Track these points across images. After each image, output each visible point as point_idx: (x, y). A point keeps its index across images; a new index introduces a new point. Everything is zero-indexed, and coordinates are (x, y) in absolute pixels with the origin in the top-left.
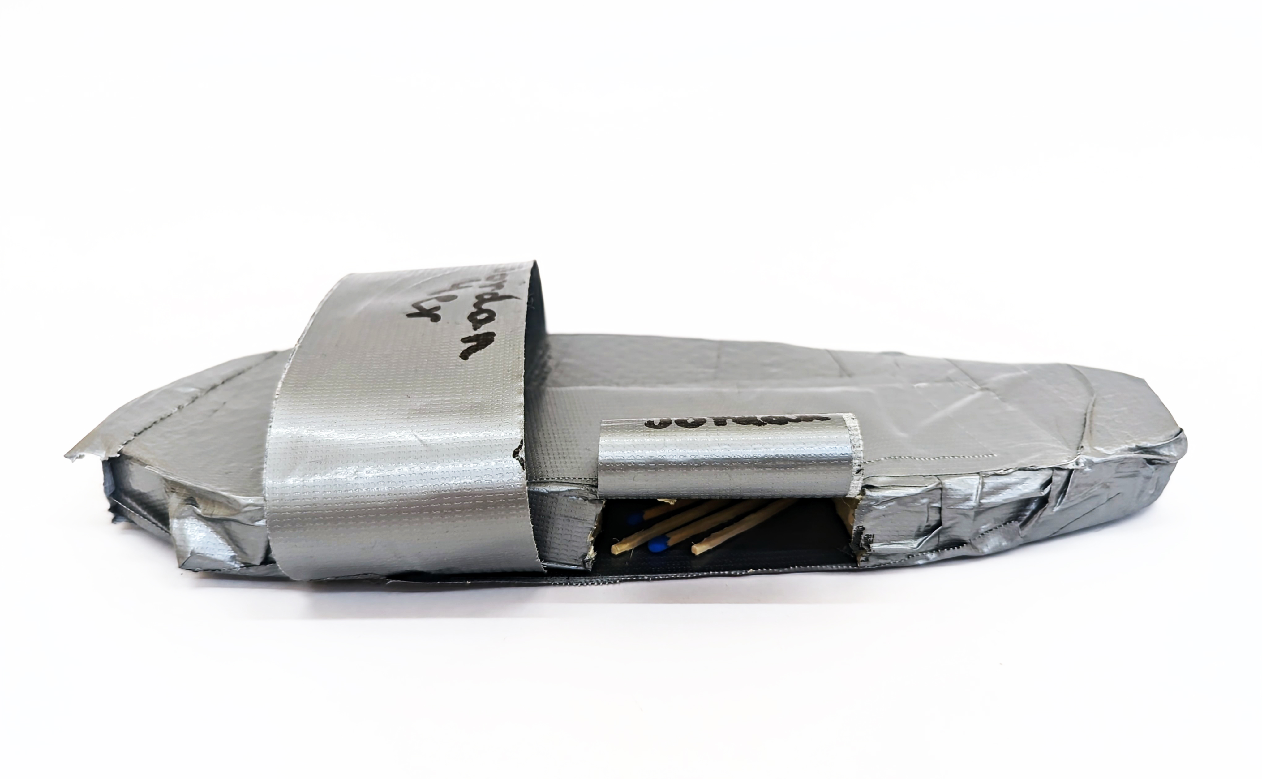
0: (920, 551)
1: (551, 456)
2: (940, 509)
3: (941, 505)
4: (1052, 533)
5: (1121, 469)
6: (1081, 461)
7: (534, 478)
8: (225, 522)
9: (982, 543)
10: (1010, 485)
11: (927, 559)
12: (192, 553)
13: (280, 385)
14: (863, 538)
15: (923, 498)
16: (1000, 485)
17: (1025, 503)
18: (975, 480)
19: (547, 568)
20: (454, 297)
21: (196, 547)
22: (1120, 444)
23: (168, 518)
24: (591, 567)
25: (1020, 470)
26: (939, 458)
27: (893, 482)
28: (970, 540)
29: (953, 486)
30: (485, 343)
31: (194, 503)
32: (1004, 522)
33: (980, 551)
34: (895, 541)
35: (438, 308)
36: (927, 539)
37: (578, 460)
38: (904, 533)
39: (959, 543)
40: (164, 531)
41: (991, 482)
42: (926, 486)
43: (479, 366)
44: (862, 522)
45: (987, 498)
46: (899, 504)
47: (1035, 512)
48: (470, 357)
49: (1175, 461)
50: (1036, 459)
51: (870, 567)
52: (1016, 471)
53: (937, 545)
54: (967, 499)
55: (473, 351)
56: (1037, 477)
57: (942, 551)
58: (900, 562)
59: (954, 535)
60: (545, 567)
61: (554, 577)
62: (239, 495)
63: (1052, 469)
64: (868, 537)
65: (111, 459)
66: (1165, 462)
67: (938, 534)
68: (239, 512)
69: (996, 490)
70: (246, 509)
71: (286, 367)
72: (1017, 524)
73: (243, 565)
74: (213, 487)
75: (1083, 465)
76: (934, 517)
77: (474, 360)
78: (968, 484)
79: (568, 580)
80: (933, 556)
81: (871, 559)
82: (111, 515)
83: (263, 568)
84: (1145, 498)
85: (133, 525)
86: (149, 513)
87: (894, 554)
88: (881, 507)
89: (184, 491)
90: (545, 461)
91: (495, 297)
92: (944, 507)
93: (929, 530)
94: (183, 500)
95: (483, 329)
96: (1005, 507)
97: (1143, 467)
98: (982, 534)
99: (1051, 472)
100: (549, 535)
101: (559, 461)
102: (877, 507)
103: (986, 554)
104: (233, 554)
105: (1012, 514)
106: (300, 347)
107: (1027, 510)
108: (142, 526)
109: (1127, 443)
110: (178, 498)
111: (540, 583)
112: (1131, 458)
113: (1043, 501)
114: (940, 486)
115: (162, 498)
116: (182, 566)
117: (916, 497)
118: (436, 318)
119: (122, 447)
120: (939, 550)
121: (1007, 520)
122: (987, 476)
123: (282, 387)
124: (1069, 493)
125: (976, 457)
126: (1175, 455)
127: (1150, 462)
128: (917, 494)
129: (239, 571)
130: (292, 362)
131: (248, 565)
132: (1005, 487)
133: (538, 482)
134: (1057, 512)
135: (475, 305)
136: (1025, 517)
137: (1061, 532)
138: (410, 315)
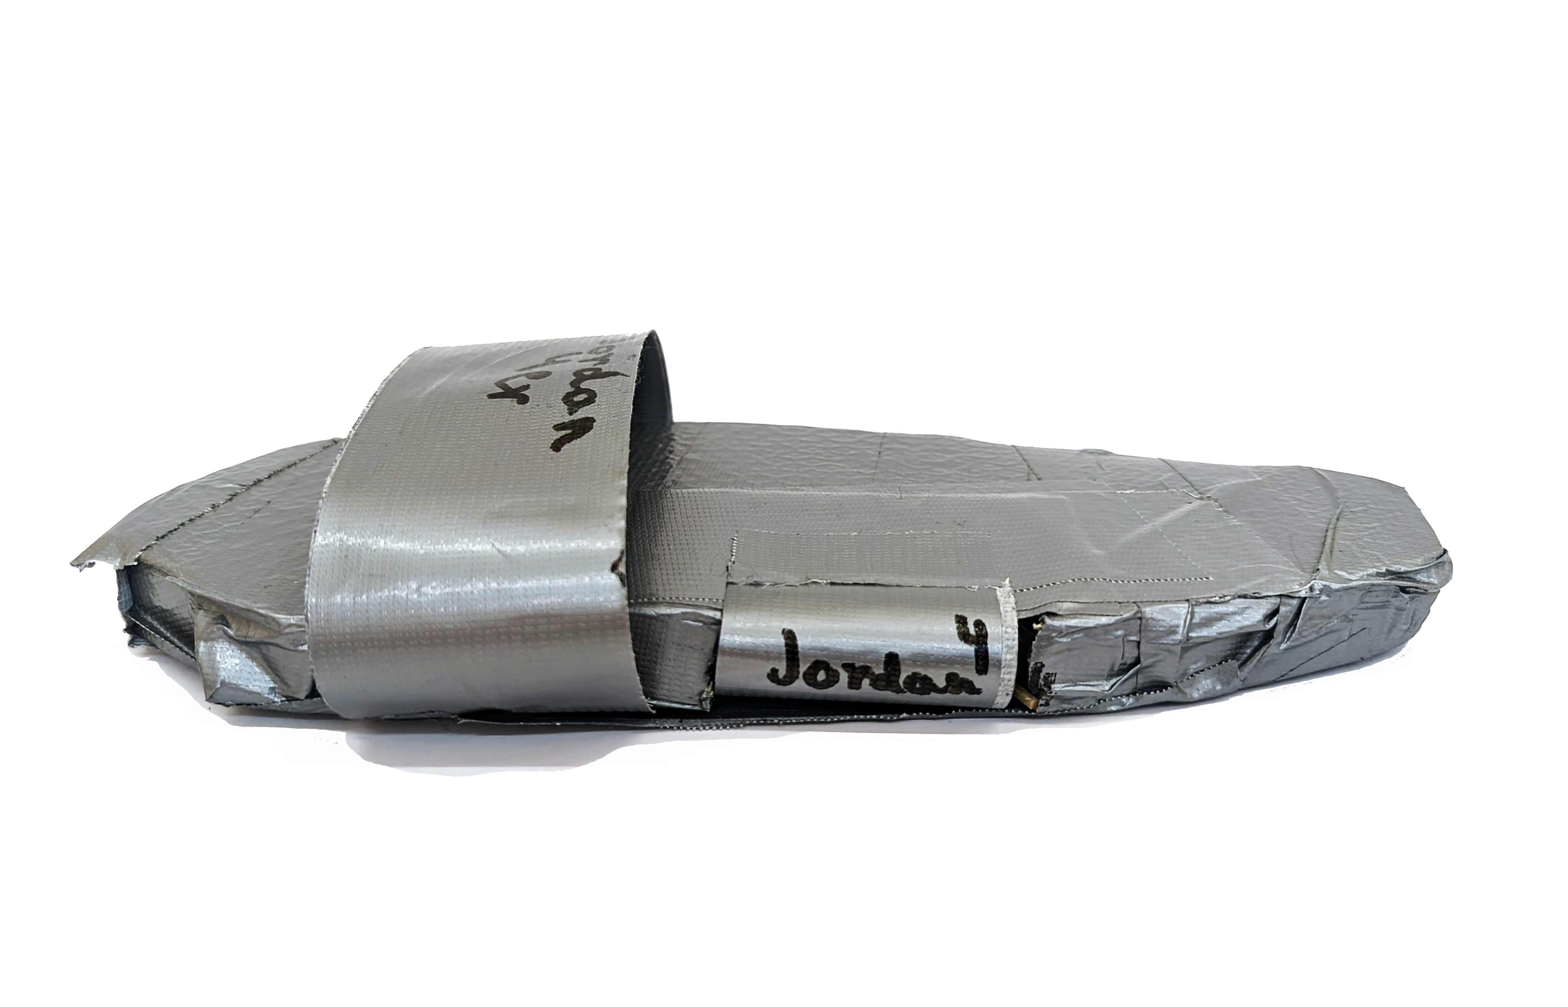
0: (1114, 695)
1: (664, 572)
2: (1139, 643)
3: (1140, 639)
4: (1280, 676)
5: (1367, 599)
6: (1316, 587)
7: (640, 598)
8: (262, 646)
9: (1191, 686)
10: (1226, 616)
11: (1123, 704)
12: (223, 683)
13: (329, 480)
14: (1042, 677)
15: (1117, 630)
16: (1215, 615)
17: (1245, 637)
18: (1182, 609)
19: (654, 707)
20: (548, 374)
21: (226, 677)
22: (1367, 567)
23: (193, 641)
24: (709, 707)
25: (1240, 597)
26: (1140, 581)
27: (1081, 609)
28: (1176, 682)
29: (1155, 615)
30: (582, 431)
31: (224, 623)
32: (1219, 661)
33: (1189, 697)
34: (1083, 682)
35: (527, 387)
36: (1122, 680)
37: (696, 577)
38: (1094, 672)
39: (1161, 685)
40: (189, 656)
41: (1202, 612)
42: (1122, 615)
43: (574, 459)
44: (1042, 657)
45: (1197, 631)
46: (1086, 636)
47: (1257, 649)
48: (562, 449)
49: (1437, 589)
50: (1260, 584)
51: (1051, 713)
52: (1234, 598)
53: (1136, 688)
54: (1172, 631)
55: (567, 440)
56: (1261, 606)
57: (1141, 695)
58: (1089, 707)
59: (1156, 676)
60: (651, 705)
61: (664, 720)
62: (279, 614)
63: (1280, 596)
64: (1049, 677)
65: (127, 568)
66: (1422, 591)
67: (1136, 674)
68: (280, 634)
69: (1208, 622)
70: (287, 630)
71: (337, 458)
72: (1234, 664)
73: (284, 699)
74: (248, 603)
75: (1318, 592)
76: (1131, 654)
77: (567, 451)
78: (1174, 613)
79: (680, 723)
80: (1130, 701)
81: (1052, 702)
82: (127, 637)
83: (308, 701)
84: (1396, 634)
85: (155, 651)
86: (173, 634)
87: (1080, 698)
88: (1064, 640)
89: (214, 608)
90: (656, 577)
91: (597, 374)
92: (1142, 642)
93: (1123, 671)
94: (211, 619)
95: (581, 414)
96: (1220, 642)
97: (1396, 597)
98: (1192, 676)
99: (1278, 600)
100: (659, 667)
101: (673, 578)
102: (1061, 640)
103: (1196, 700)
104: (272, 685)
105: (1229, 652)
106: (356, 434)
107: (1248, 647)
108: (165, 649)
109: (1375, 567)
110: (205, 616)
111: (646, 726)
112: (1380, 585)
113: (1268, 636)
114: (1139, 615)
115: (188, 616)
116: (210, 699)
117: (1108, 628)
118: (524, 400)
119: (140, 553)
120: (1137, 694)
121: (1223, 659)
122: (1198, 604)
123: (331, 483)
124: (1301, 627)
125: (1187, 580)
126: (1436, 582)
127: (1403, 590)
128: (1109, 625)
129: (279, 706)
130: (345, 452)
131: (290, 699)
132: (1221, 617)
133: (646, 603)
134: (1285, 650)
135: (572, 384)
136: (1245, 656)
137: (1291, 674)
138: (491, 396)
